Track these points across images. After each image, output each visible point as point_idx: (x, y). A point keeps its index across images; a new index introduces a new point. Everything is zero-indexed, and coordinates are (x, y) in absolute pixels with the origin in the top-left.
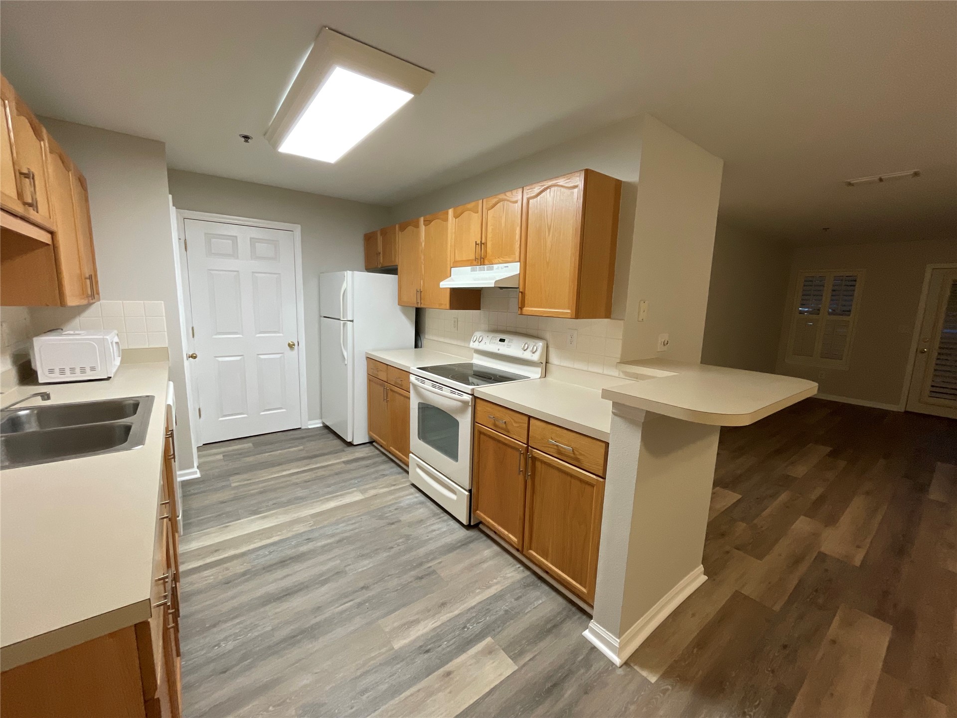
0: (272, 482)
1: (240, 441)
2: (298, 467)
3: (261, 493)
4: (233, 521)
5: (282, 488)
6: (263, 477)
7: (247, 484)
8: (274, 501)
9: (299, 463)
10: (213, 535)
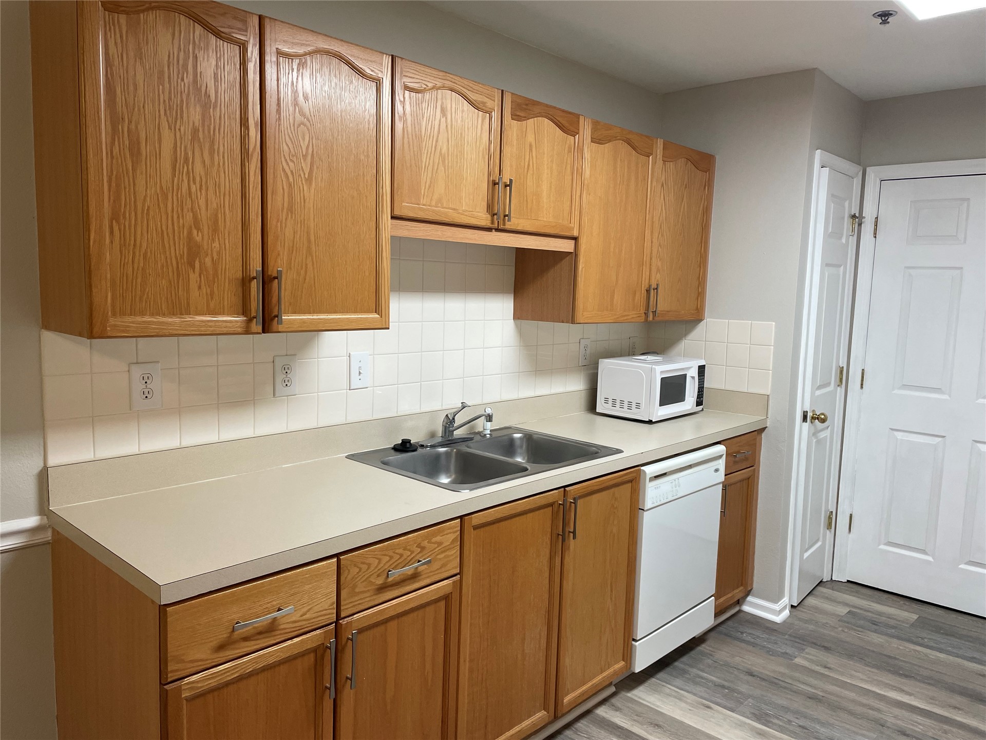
0: (852, 695)
1: (908, 603)
2: (932, 700)
3: (812, 698)
4: (725, 707)
5: (851, 713)
6: (852, 676)
7: (817, 673)
8: (807, 723)
9: (943, 695)
10: (683, 705)
